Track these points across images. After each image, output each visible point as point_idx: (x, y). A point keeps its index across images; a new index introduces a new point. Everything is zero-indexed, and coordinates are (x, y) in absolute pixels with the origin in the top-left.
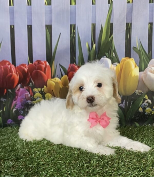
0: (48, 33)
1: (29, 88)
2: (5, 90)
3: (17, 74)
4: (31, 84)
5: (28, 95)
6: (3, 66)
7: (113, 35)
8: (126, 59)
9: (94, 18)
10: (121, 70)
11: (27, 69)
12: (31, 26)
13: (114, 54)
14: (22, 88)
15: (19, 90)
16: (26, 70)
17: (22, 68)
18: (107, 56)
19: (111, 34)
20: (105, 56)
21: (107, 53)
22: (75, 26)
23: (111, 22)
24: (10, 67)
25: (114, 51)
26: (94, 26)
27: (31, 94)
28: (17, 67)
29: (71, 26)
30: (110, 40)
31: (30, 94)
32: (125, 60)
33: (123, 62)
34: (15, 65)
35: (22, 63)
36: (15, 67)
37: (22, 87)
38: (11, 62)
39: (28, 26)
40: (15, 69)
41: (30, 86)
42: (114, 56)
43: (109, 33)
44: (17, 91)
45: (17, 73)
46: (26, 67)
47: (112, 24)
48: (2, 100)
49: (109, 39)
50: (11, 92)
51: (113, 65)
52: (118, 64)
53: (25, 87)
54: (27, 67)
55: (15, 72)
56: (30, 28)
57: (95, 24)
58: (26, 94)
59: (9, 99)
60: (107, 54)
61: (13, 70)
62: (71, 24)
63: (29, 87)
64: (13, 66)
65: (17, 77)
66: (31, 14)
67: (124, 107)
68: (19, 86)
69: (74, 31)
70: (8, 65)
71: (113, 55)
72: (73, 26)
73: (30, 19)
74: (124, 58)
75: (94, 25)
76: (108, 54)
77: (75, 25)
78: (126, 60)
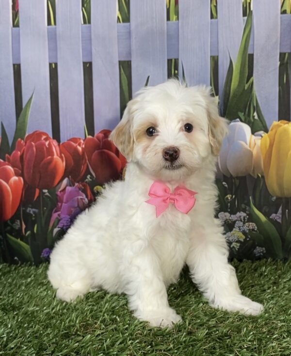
0: (124, 77)
1: (84, 186)
2: (37, 191)
3: (61, 157)
4: (89, 177)
5: (84, 199)
6: (35, 143)
7: (254, 78)
8: (282, 124)
9: (215, 45)
10: (271, 145)
11: (82, 148)
12: (91, 63)
13: (255, 114)
14: (70, 186)
15: (64, 190)
16: (80, 149)
17: (71, 146)
18: (243, 119)
19: (251, 74)
20: (238, 119)
21: (242, 112)
22: (176, 61)
23: (250, 52)
24: (49, 144)
25: (257, 109)
26: (215, 61)
27: (89, 198)
28: (63, 144)
29: (169, 61)
30: (248, 88)
31: (87, 197)
32: (279, 126)
33: (274, 131)
34: (59, 141)
35: (72, 137)
36: (59, 145)
37: (71, 184)
38: (51, 135)
39: (85, 64)
40: (58, 148)
41: (86, 182)
42: (256, 117)
43: (247, 75)
44: (60, 192)
45: (63, 155)
46: (79, 145)
47: (251, 57)
48: (30, 211)
49: (247, 86)
50: (47, 194)
51: (255, 136)
52: (265, 133)
53: (76, 184)
54: (83, 144)
55: (57, 155)
56: (88, 69)
57: (218, 56)
58: (80, 197)
59: (43, 208)
60: (241, 115)
61: (55, 149)
62: (170, 58)
63: (85, 184)
64: (55, 143)
65: (61, 165)
66: (90, 40)
67: (279, 221)
68: (65, 181)
69: (176, 72)
70: (44, 141)
71: (254, 117)
72: (173, 61)
73: (88, 51)
74: (276, 123)
75: (216, 58)
76: (243, 114)
77: (178, 59)
78: (281, 126)
